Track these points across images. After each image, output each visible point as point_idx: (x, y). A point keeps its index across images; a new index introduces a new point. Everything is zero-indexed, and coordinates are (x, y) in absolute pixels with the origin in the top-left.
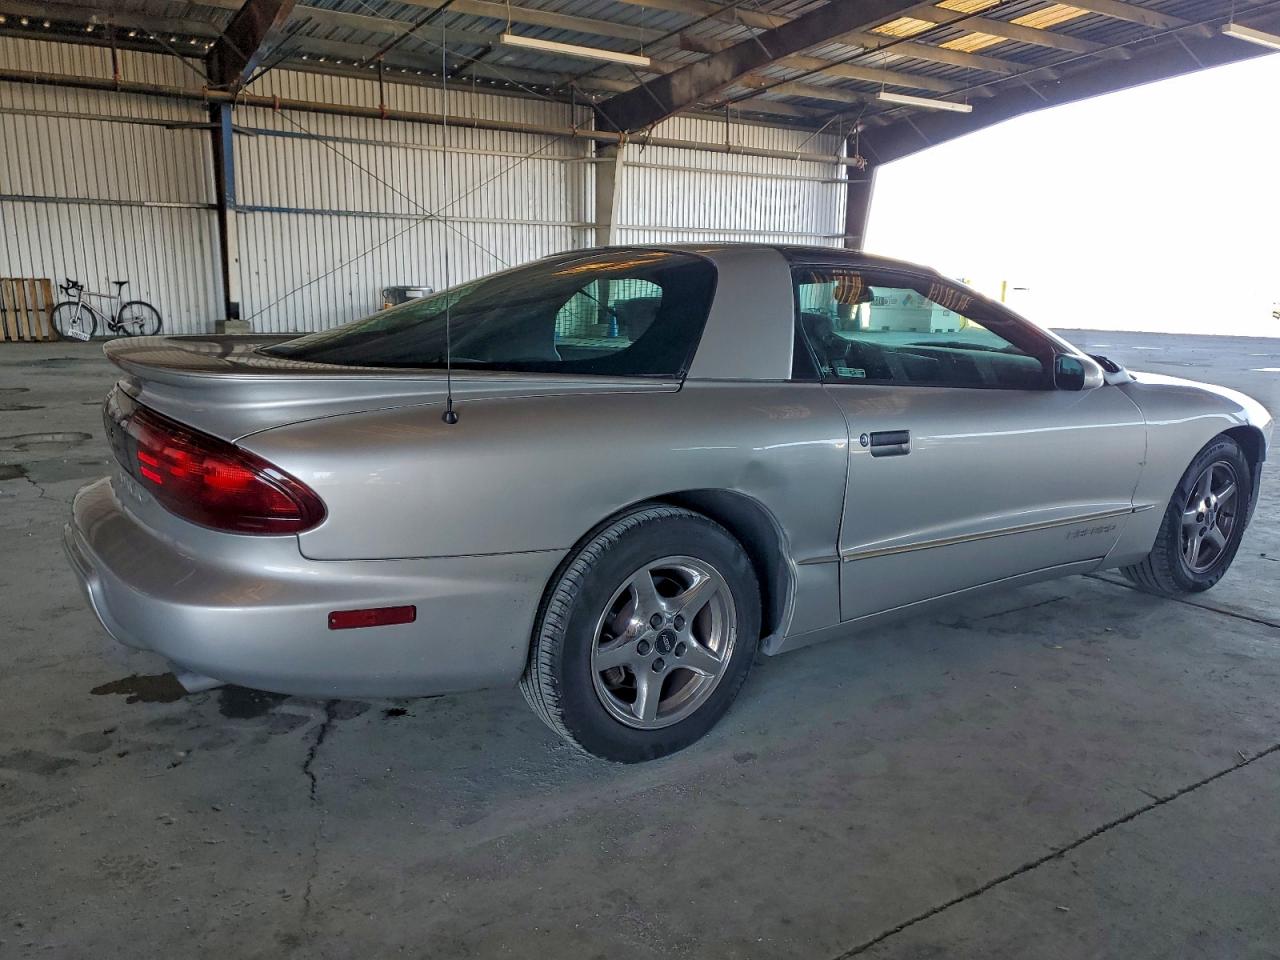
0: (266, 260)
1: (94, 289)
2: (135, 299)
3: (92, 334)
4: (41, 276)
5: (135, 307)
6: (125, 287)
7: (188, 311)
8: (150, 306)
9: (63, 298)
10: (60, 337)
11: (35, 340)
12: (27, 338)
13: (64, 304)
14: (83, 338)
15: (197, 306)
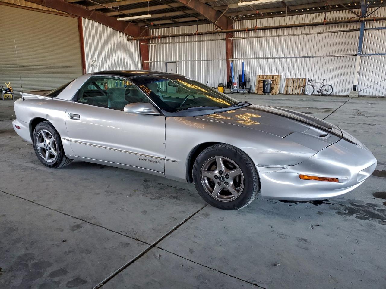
0: (373, 72)
1: (317, 81)
2: (328, 84)
3: (312, 93)
4: (305, 78)
5: (327, 86)
6: (325, 80)
7: (342, 87)
8: (331, 86)
9: (309, 83)
10: (304, 94)
11: (298, 94)
12: (297, 94)
13: (308, 85)
14: (309, 95)
15: (346, 86)
